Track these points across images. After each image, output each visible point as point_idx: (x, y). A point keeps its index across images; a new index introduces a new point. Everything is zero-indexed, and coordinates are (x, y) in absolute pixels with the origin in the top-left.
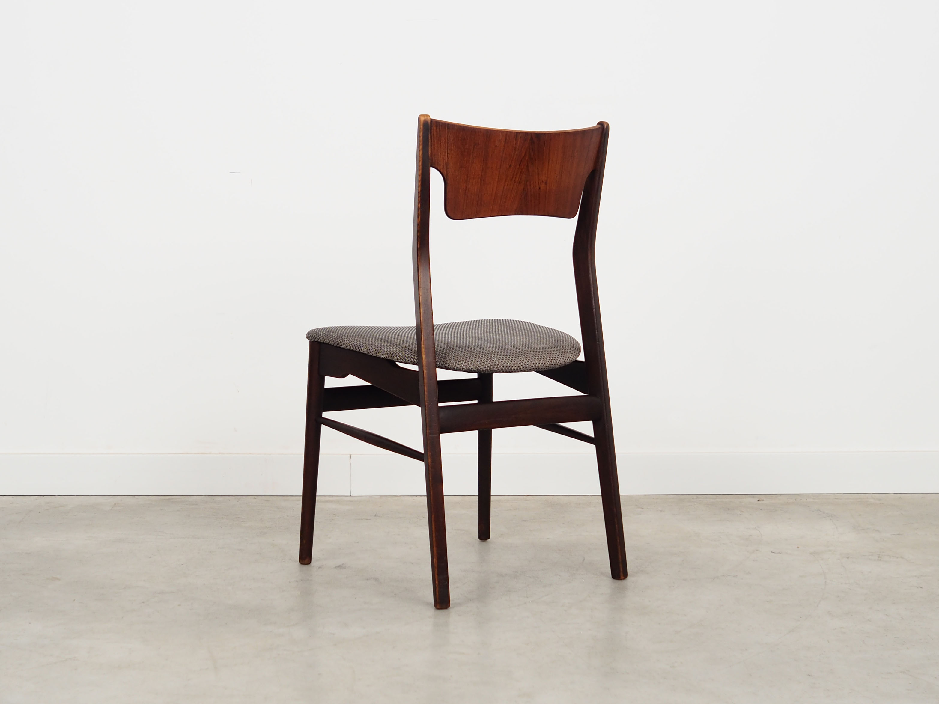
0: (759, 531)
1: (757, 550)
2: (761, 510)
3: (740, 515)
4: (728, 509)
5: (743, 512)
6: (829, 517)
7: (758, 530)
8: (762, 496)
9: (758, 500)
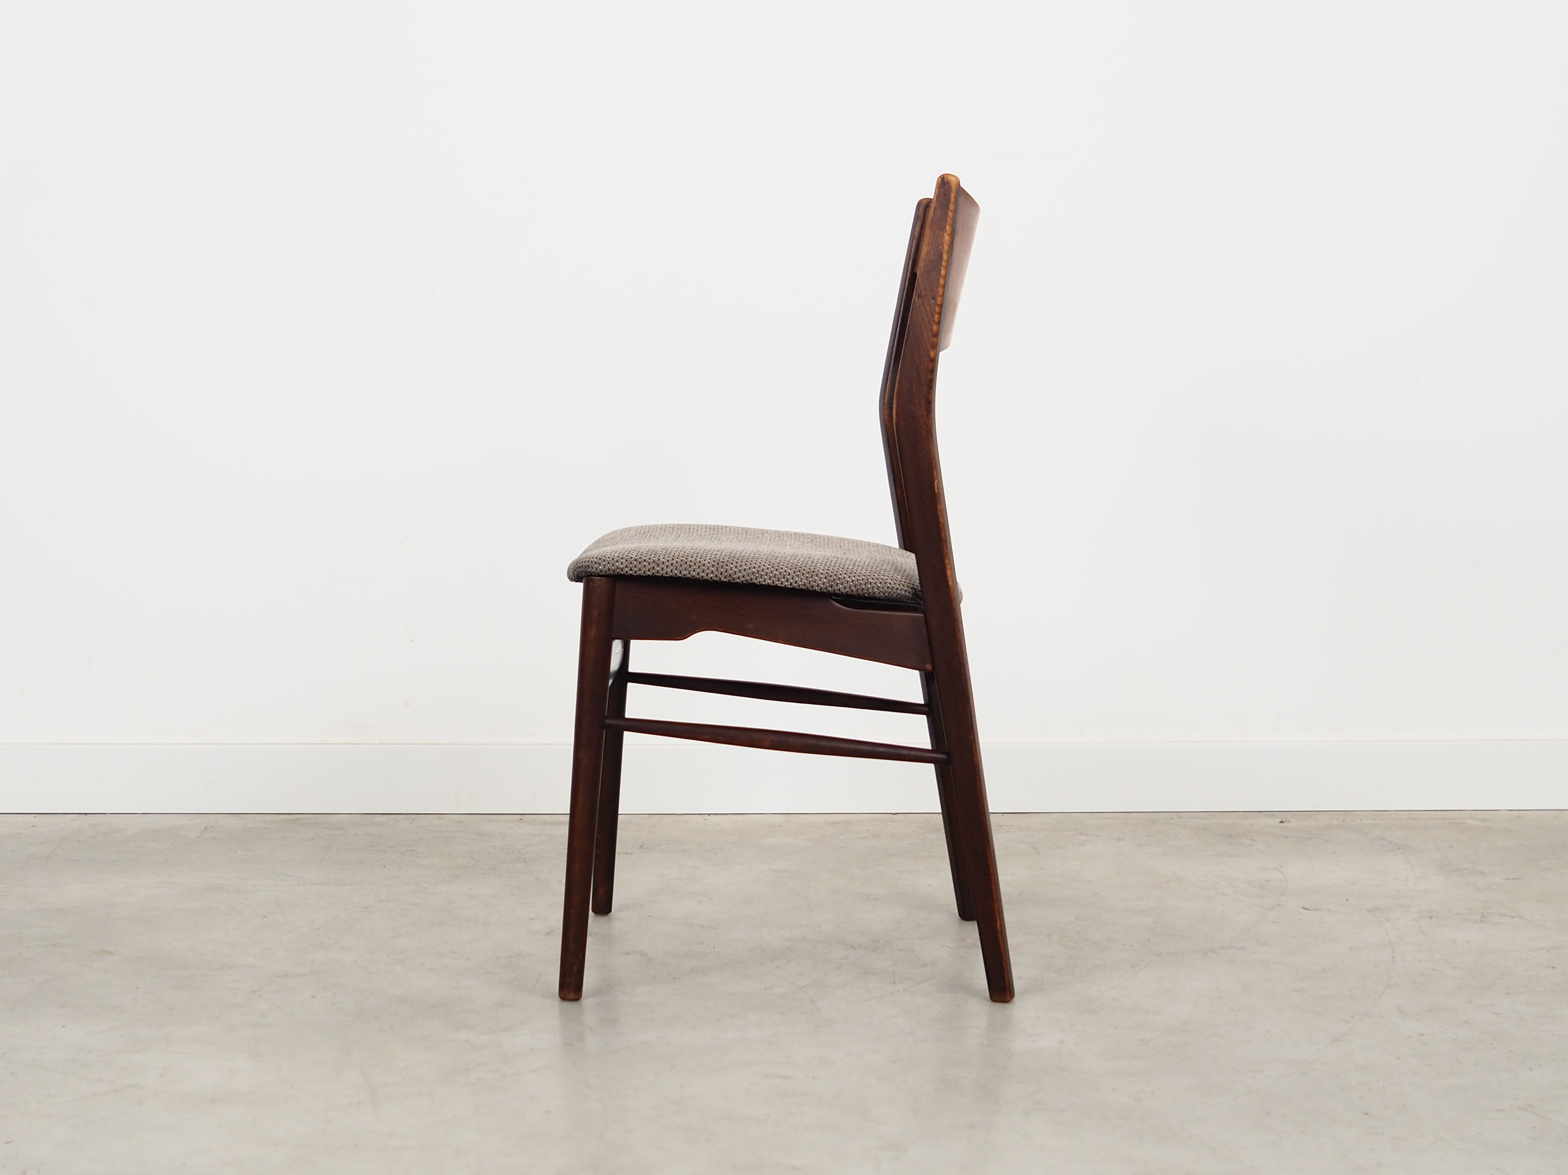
0: (1283, 874)
1: (1279, 905)
2: (1285, 837)
3: (1251, 845)
4: (1231, 836)
5: (1254, 840)
6: (1398, 849)
7: (1279, 871)
8: (1288, 815)
9: (1280, 821)
